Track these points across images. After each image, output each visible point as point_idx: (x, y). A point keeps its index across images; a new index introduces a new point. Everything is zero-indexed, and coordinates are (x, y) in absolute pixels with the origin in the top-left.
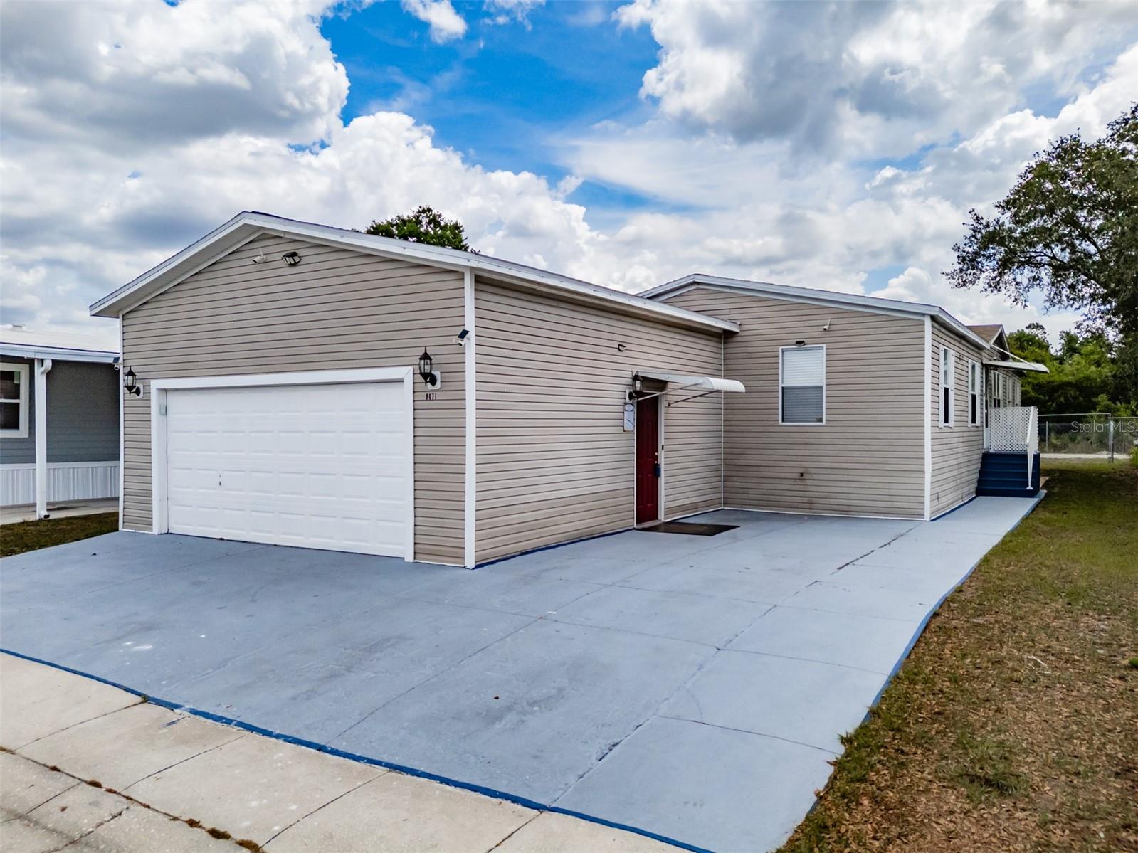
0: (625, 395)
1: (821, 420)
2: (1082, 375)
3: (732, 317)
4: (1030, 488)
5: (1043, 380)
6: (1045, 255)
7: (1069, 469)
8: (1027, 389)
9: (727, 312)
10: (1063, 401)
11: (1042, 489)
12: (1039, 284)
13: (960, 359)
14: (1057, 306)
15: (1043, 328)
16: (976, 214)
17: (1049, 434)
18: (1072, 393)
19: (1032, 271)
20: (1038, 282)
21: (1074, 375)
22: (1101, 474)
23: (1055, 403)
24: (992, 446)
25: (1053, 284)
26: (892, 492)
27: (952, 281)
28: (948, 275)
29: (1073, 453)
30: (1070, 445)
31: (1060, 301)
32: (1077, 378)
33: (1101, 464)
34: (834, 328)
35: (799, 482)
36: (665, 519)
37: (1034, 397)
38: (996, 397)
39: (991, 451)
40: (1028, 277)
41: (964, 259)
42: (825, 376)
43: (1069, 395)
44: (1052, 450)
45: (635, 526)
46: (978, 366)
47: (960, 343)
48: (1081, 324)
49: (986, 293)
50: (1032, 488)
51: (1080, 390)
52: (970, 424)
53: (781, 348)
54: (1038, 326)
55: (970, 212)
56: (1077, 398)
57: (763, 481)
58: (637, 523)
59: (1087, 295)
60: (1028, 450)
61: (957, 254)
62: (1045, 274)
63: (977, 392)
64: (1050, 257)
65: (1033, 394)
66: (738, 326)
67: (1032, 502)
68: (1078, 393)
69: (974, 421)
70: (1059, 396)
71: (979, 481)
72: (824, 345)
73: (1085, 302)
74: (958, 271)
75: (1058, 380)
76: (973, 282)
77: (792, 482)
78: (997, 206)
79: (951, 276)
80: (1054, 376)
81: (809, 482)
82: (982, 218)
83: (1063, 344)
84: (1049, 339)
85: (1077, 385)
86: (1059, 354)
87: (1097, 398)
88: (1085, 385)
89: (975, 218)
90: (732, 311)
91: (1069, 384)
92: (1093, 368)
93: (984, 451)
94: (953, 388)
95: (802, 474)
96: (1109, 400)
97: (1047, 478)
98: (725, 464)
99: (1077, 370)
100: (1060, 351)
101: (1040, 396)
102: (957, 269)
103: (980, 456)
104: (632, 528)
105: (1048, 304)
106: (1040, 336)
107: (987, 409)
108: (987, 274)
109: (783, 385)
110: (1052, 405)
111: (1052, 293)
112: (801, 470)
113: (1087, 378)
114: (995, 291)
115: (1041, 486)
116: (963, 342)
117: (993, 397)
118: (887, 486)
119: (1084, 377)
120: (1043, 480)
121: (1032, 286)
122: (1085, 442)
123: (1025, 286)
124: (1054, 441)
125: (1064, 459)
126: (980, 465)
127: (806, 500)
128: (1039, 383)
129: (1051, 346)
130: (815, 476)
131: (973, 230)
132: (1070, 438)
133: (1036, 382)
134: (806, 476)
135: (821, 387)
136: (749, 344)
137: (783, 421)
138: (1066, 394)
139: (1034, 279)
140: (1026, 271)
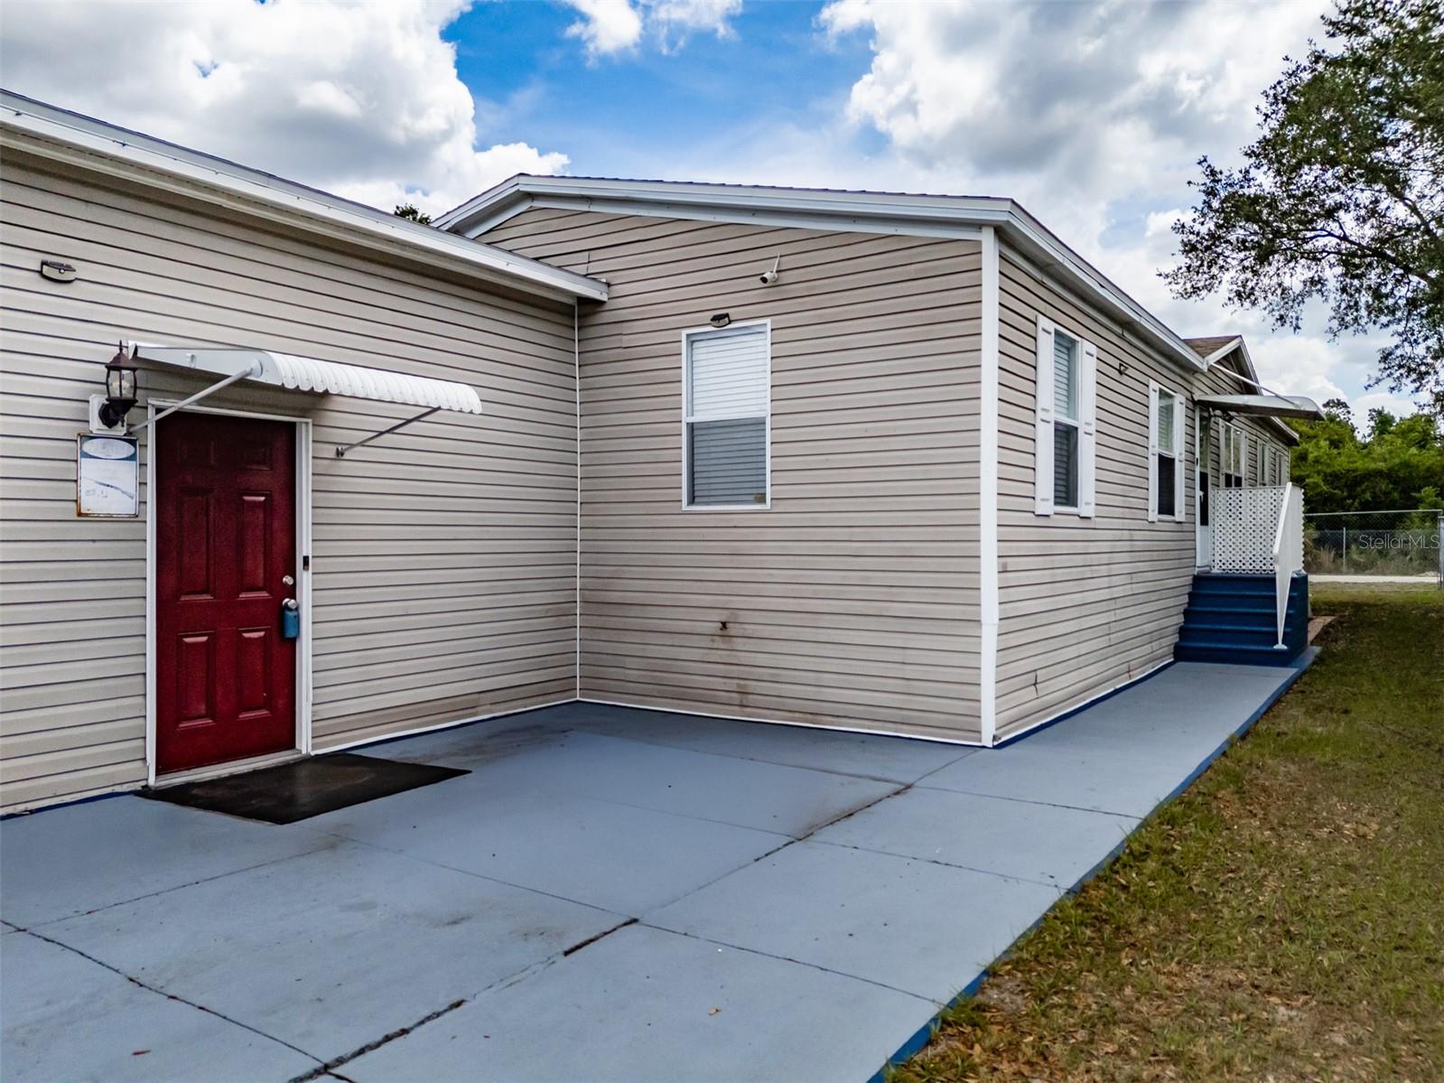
0: (86, 411)
1: (761, 499)
2: (1397, 461)
3: (593, 268)
4: (1280, 646)
5: (1339, 468)
6: (1330, 234)
7: (1372, 602)
8: (1316, 480)
9: (583, 257)
10: (1370, 499)
11: (1312, 643)
12: (1320, 290)
13: (1121, 373)
14: (1351, 329)
15: (1346, 406)
16: (1209, 166)
17: (1348, 547)
18: (1383, 487)
19: (1309, 268)
20: (1319, 286)
21: (1385, 460)
22: (1427, 612)
23: (1357, 500)
24: (1217, 561)
25: (1344, 290)
26: (909, 672)
27: (1174, 287)
28: (1167, 276)
29: (1384, 574)
30: (1379, 563)
31: (1356, 320)
32: (1390, 466)
33: (1426, 593)
34: (787, 277)
35: (719, 643)
36: (314, 747)
37: (1326, 493)
38: (1231, 472)
39: (1216, 571)
40: (1303, 278)
41: (1193, 248)
42: (768, 394)
43: (1377, 489)
44: (1353, 570)
45: (152, 781)
46: (1179, 402)
47: (1121, 337)
48: (1390, 354)
49: (1231, 308)
50: (1285, 647)
51: (1395, 483)
52: (1154, 515)
53: (685, 332)
54: (1340, 404)
55: (1200, 163)
56: (1390, 493)
57: (649, 638)
58: (159, 773)
59: (1402, 302)
60: (1277, 569)
61: (1180, 237)
62: (1332, 273)
63: (1178, 451)
64: (1338, 237)
65: (1324, 488)
66: (605, 288)
67: (1283, 675)
68: (1391, 486)
69: (1166, 506)
70: (1364, 492)
71: (1182, 631)
72: (768, 321)
73: (1399, 314)
74: (1184, 269)
75: (1361, 466)
76: (1209, 288)
77: (705, 642)
78: (1246, 154)
79: (1173, 277)
80: (1355, 462)
81: (739, 644)
82: (1221, 173)
83: (1373, 427)
84: (1354, 421)
85: (1389, 475)
86: (1368, 440)
87: (1420, 492)
88: (1401, 475)
89: (1208, 173)
90: (596, 255)
91: (1379, 473)
92: (1414, 450)
93: (1196, 571)
94: (1092, 429)
95: (724, 625)
96: (1437, 495)
97: (1329, 619)
98: (584, 602)
99: (1390, 452)
100: (1369, 435)
101: (1336, 491)
102: (1183, 265)
103: (1189, 580)
104: (138, 786)
105: (1335, 324)
106: (1342, 417)
107: (1204, 487)
108: (1232, 273)
109: (691, 420)
110: (1353, 504)
111: (1343, 305)
112: (724, 616)
113: (1406, 465)
114: (1247, 304)
115: (1311, 636)
116: (1127, 335)
117: (1224, 470)
118: (897, 656)
119: (1401, 463)
120: (1315, 627)
121: (1310, 293)
122: (1401, 557)
123: (1297, 292)
124: (1355, 557)
125: (1369, 584)
126: (1186, 599)
127: (732, 685)
128: (1334, 471)
129: (1357, 431)
130: (750, 630)
131: (1204, 192)
132: (1380, 552)
133: (1329, 471)
134: (733, 629)
135: (761, 422)
136: (626, 328)
137: (692, 501)
138: (1374, 487)
139: (1313, 282)
140: (1299, 269)
